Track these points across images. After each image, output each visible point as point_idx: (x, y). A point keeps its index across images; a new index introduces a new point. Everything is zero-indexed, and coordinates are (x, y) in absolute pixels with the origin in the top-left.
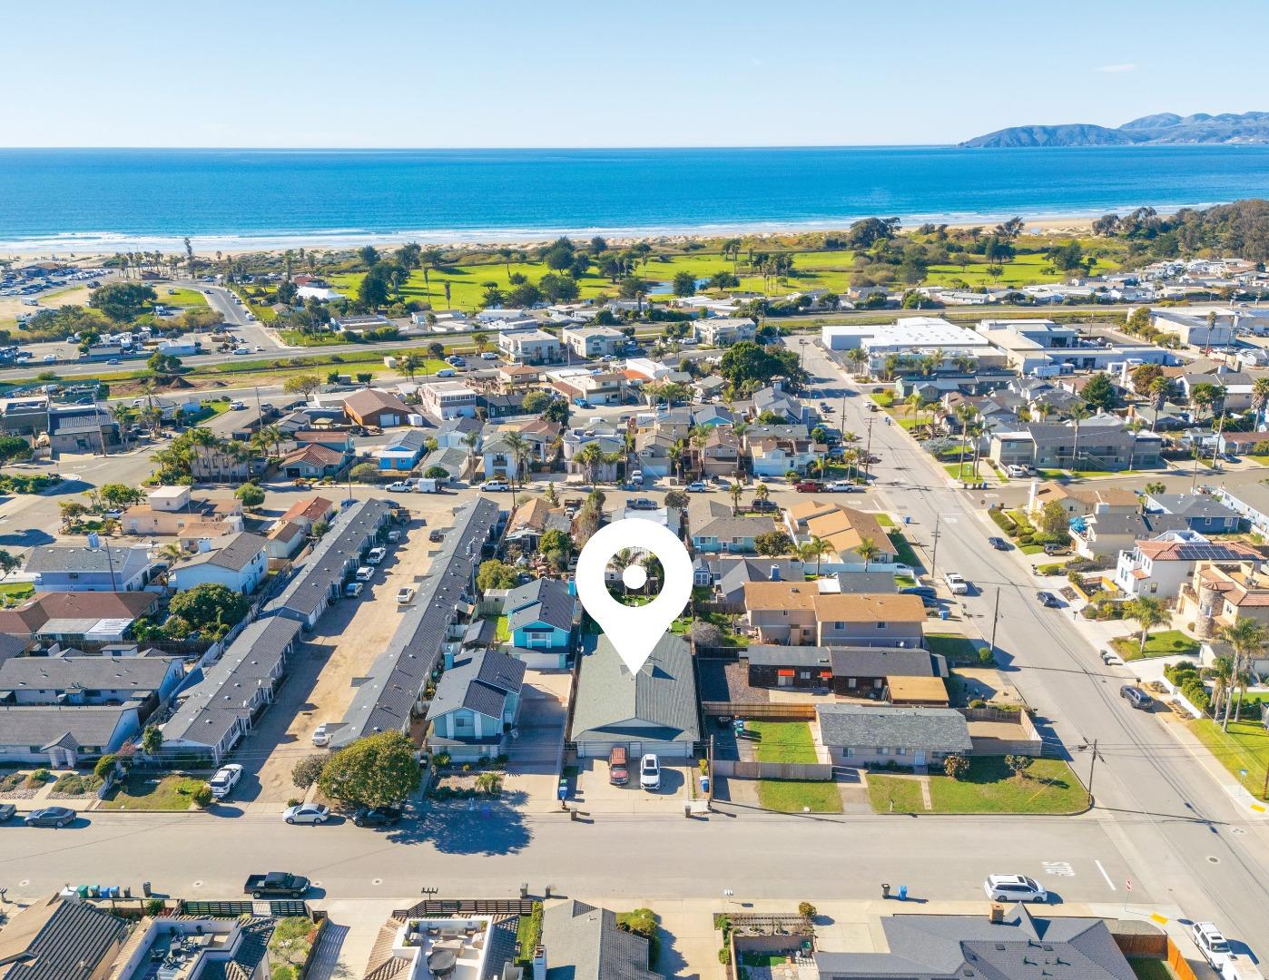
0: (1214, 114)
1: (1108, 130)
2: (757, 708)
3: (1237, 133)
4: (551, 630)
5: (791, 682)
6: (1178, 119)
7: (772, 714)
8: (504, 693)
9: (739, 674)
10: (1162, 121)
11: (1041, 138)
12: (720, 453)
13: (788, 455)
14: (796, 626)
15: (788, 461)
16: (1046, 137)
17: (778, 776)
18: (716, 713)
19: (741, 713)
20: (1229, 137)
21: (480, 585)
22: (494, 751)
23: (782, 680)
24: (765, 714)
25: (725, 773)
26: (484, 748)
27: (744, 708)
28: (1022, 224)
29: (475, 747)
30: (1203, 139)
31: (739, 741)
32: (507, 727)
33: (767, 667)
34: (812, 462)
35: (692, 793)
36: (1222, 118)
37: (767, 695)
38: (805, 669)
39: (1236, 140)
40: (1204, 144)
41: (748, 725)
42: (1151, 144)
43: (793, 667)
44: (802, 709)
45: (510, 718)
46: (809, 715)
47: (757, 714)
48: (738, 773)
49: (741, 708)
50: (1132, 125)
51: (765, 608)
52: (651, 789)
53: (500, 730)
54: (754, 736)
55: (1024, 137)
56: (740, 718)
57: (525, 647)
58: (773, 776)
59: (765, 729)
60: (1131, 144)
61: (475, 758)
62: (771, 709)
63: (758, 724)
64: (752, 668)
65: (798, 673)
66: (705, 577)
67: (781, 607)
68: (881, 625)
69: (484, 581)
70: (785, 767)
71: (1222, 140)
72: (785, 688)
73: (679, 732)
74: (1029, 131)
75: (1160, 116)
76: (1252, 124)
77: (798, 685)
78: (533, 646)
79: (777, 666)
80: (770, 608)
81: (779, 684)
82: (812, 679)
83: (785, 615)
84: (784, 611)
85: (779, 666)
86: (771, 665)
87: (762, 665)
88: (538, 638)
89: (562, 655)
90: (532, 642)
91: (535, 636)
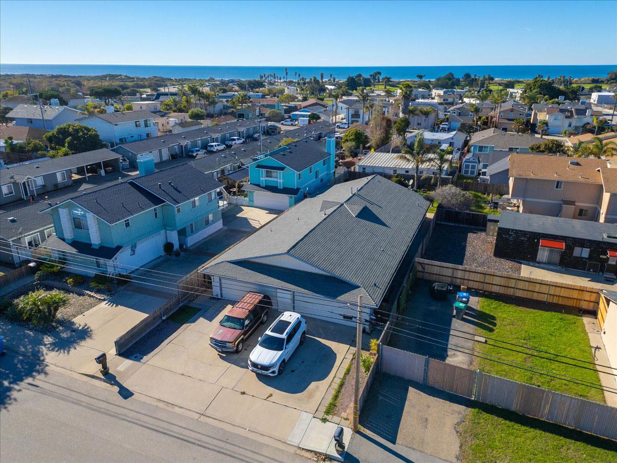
2: (497, 281)
4: (282, 169)
5: (557, 258)
7: (520, 294)
9: (485, 242)
12: (511, 116)
13: (567, 117)
14: (572, 203)
15: (567, 122)
17: (515, 407)
18: (434, 278)
19: (471, 285)
23: (543, 254)
24: (510, 292)
25: (408, 375)
27: (478, 277)
31: (456, 323)
33: (524, 233)
35: (329, 399)
37: (519, 270)
38: (582, 243)
41: (476, 302)
43: (563, 238)
44: (575, 295)
46: (584, 305)
47: (495, 289)
48: (431, 382)
49: (473, 276)
51: (532, 176)
52: (262, 373)
54: (485, 321)
56: (469, 290)
57: (259, 185)
58: (502, 405)
59: (504, 313)
62: (521, 285)
63: (495, 304)
64: (503, 233)
65: (570, 248)
66: (473, 167)
67: (555, 177)
70: (531, 393)
72: (548, 265)
73: (352, 287)
77: (567, 263)
78: (267, 184)
79: (540, 233)
80: (540, 176)
81: (537, 260)
82: (590, 257)
83: (557, 187)
84: (558, 182)
85: (544, 234)
86: (530, 232)
87: (516, 230)
88: (271, 177)
89: (291, 197)
90: (265, 180)
91: (268, 175)
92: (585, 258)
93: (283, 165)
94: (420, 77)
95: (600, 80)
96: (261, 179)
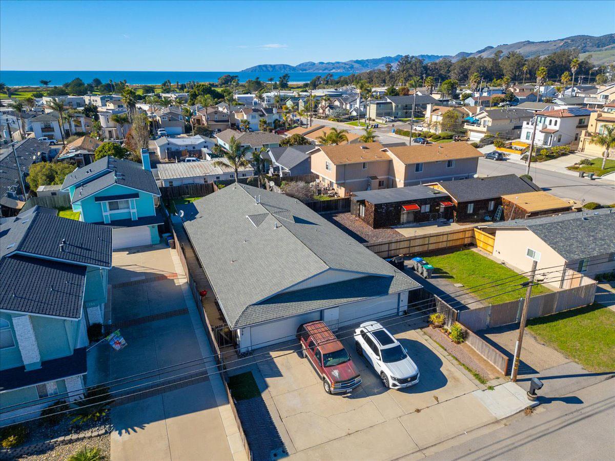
0: (325, 62)
1: (293, 67)
2: (417, 242)
3: (334, 68)
4: (136, 195)
5: (412, 218)
6: (314, 64)
8: (81, 270)
10: (309, 64)
11: (270, 69)
12: (217, 118)
13: (261, 116)
14: (375, 178)
16: (272, 69)
19: (402, 252)
20: (331, 70)
21: (31, 185)
22: (74, 385)
23: (404, 218)
26: (51, 386)
28: (289, 77)
29: (31, 390)
30: (323, 70)
32: (94, 332)
33: (391, 204)
34: (277, 120)
36: (328, 63)
37: (399, 233)
38: (426, 201)
39: (334, 71)
40: (324, 72)
42: (307, 71)
44: (461, 236)
45: (97, 315)
46: (467, 241)
47: (417, 249)
49: (402, 245)
50: (300, 65)
51: (348, 162)
53: (82, 340)
55: (264, 68)
60: (301, 72)
61: (32, 412)
62: (432, 240)
64: (378, 208)
65: (420, 207)
67: (362, 160)
68: (450, 163)
69: (35, 181)
71: (330, 71)
72: (408, 224)
74: (265, 66)
75: (309, 62)
76: (338, 65)
77: (420, 219)
78: (113, 219)
79: (401, 202)
80: (352, 162)
81: (401, 222)
82: (431, 211)
83: (364, 168)
84: (364, 163)
85: (403, 202)
86: (395, 202)
87: (386, 203)
88: (118, 209)
89: (153, 227)
90: (110, 214)
91: (113, 207)
92: (428, 212)
93: (134, 190)
94: (46, 83)
95: (215, 84)
96: (104, 214)
